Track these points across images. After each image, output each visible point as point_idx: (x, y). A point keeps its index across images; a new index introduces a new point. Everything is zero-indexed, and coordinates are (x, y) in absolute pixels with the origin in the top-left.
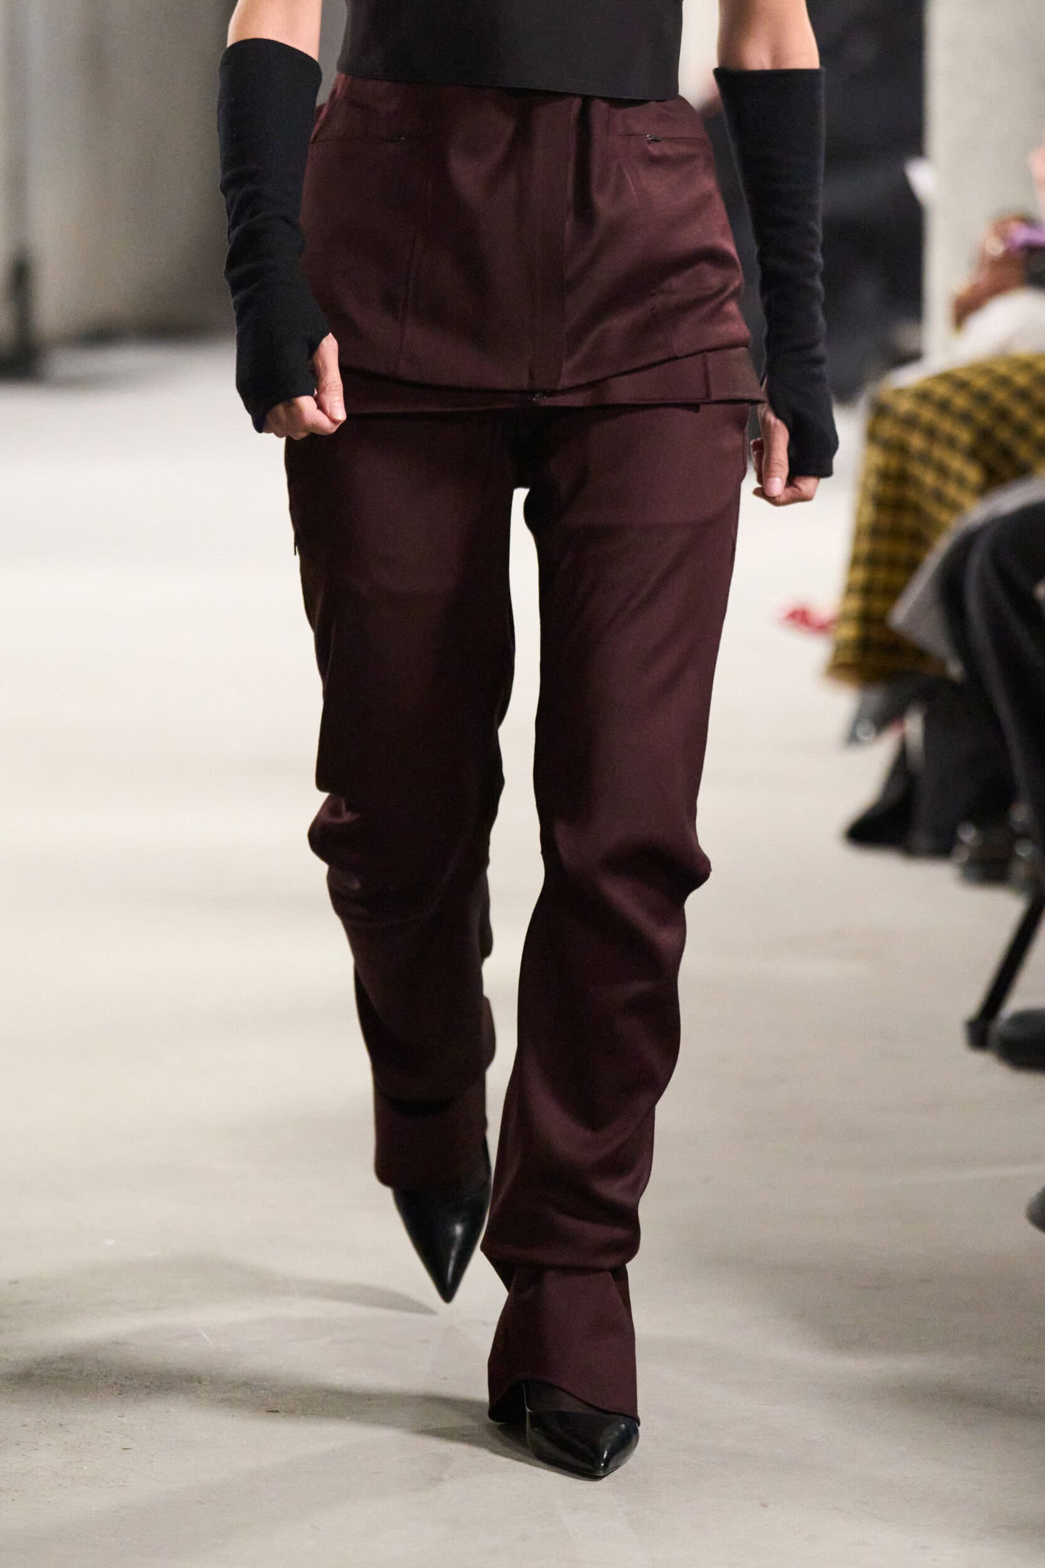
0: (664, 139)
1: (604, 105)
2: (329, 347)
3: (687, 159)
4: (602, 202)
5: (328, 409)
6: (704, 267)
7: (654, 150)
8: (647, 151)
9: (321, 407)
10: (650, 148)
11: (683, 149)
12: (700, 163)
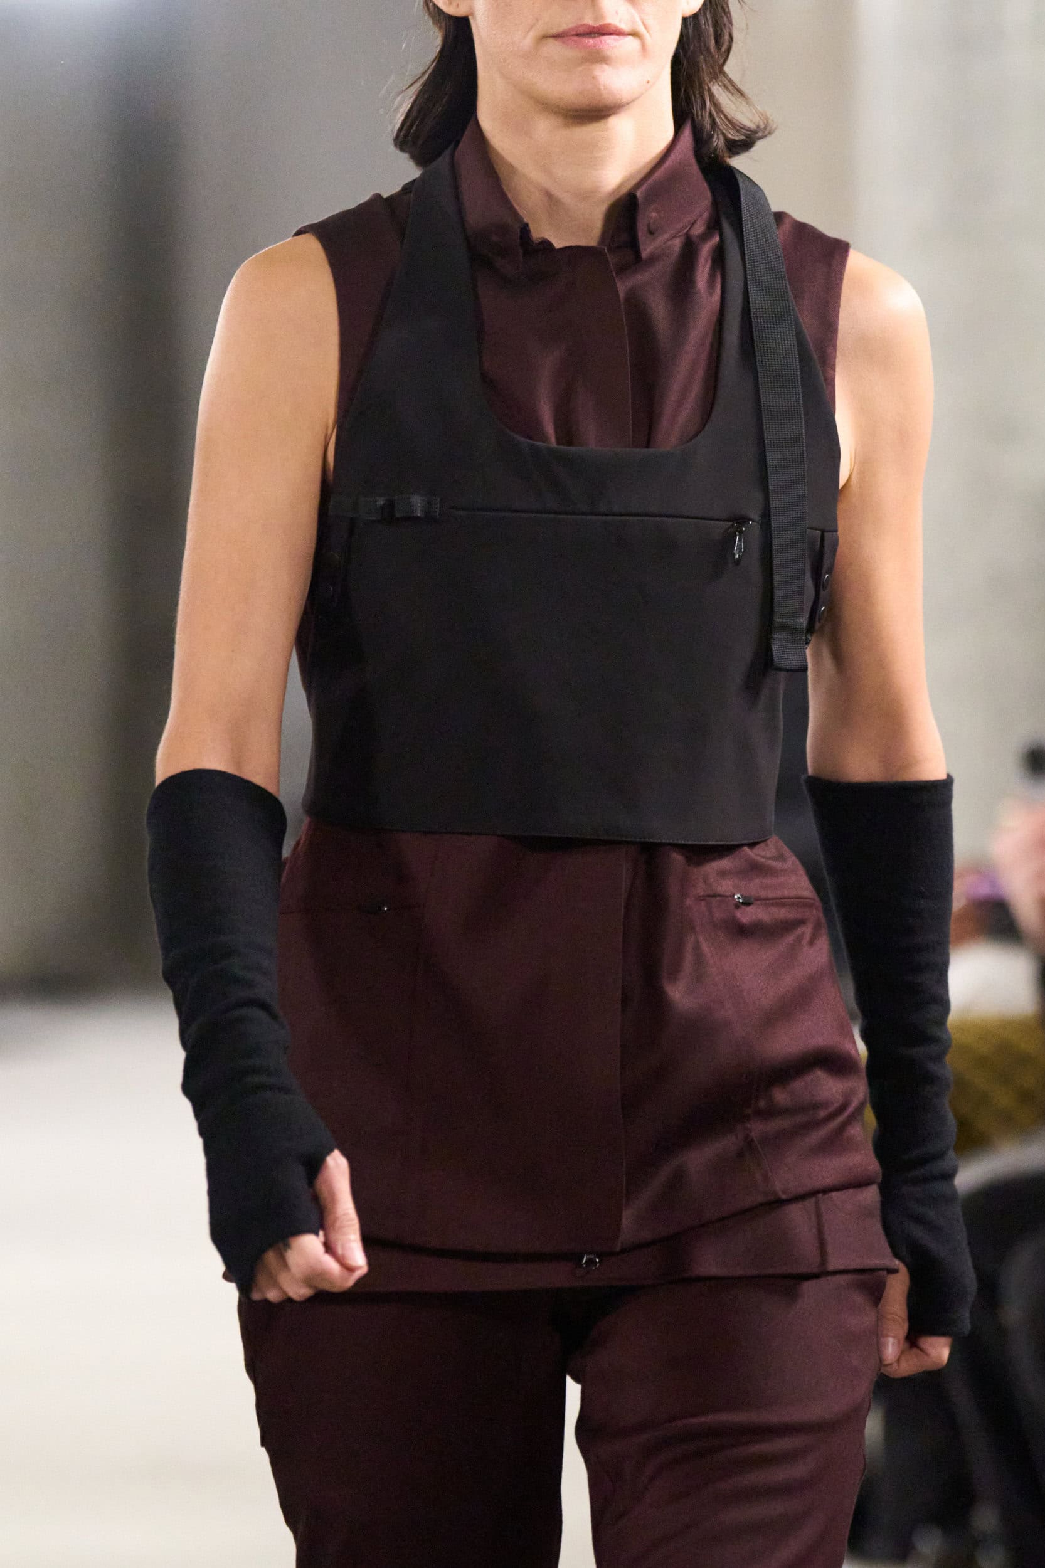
0: (757, 900)
1: (677, 858)
2: (337, 1166)
3: (787, 926)
4: (678, 994)
5: (340, 1251)
6: (819, 1074)
7: (746, 916)
8: (734, 917)
9: (329, 1248)
10: (738, 914)
11: (782, 914)
12: (807, 930)
